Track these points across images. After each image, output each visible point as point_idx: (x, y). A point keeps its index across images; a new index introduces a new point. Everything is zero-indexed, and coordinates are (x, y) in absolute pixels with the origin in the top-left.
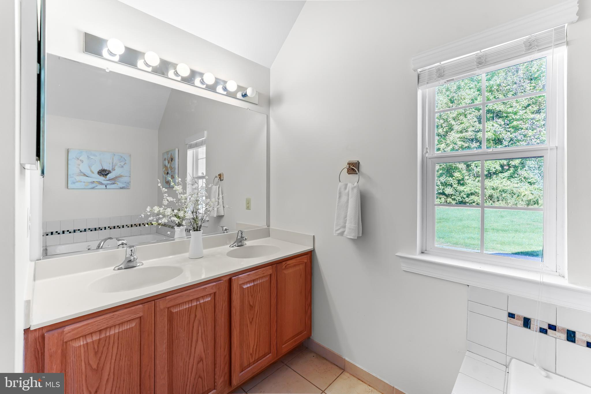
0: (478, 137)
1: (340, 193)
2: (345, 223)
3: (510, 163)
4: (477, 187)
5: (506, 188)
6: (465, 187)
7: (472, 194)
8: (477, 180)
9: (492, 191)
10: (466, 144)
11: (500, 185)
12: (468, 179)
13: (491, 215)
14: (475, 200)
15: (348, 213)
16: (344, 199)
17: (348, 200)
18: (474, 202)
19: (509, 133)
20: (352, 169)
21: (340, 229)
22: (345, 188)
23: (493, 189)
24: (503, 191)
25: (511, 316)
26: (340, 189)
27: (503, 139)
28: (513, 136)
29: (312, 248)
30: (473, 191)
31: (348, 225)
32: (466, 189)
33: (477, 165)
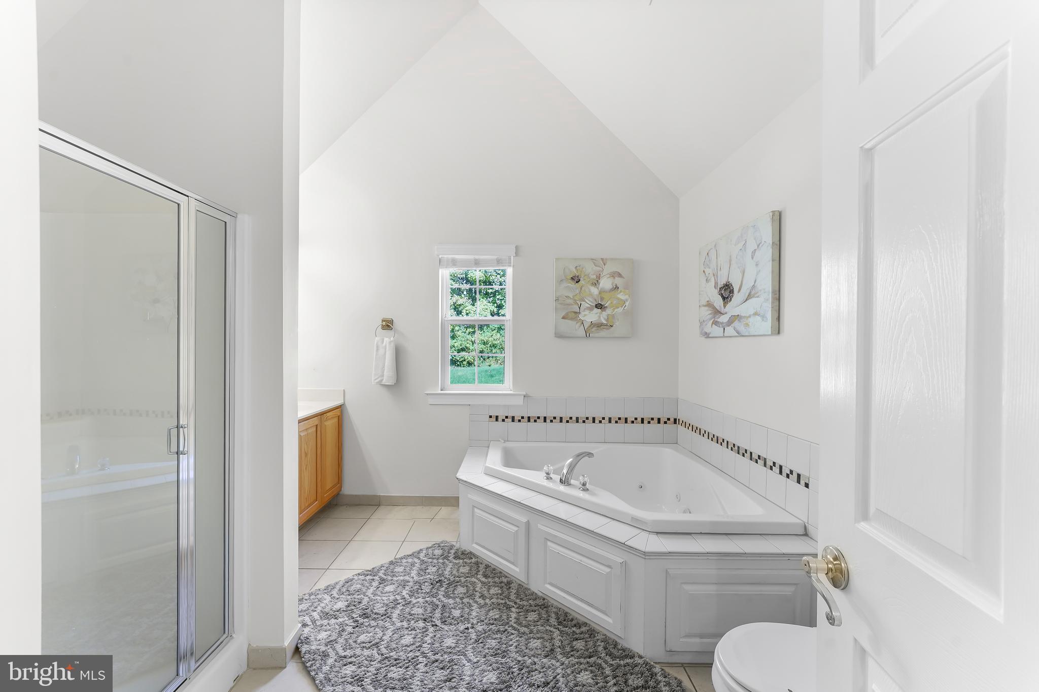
0: (469, 276)
1: (377, 347)
2: (383, 372)
3: (500, 311)
4: (468, 341)
5: (496, 342)
6: (455, 341)
7: (463, 350)
8: (467, 332)
9: (483, 346)
10: (456, 284)
11: (490, 339)
12: (458, 331)
13: (481, 375)
14: (466, 358)
15: (386, 364)
16: (381, 351)
17: (385, 352)
18: (464, 360)
19: (499, 276)
20: (387, 325)
21: (378, 378)
22: (383, 342)
23: (484, 343)
24: (493, 346)
25: (491, 417)
26: (377, 343)
27: (494, 282)
28: (503, 281)
29: (343, 402)
30: (463, 346)
31: (385, 373)
32: (457, 343)
33: (468, 312)
